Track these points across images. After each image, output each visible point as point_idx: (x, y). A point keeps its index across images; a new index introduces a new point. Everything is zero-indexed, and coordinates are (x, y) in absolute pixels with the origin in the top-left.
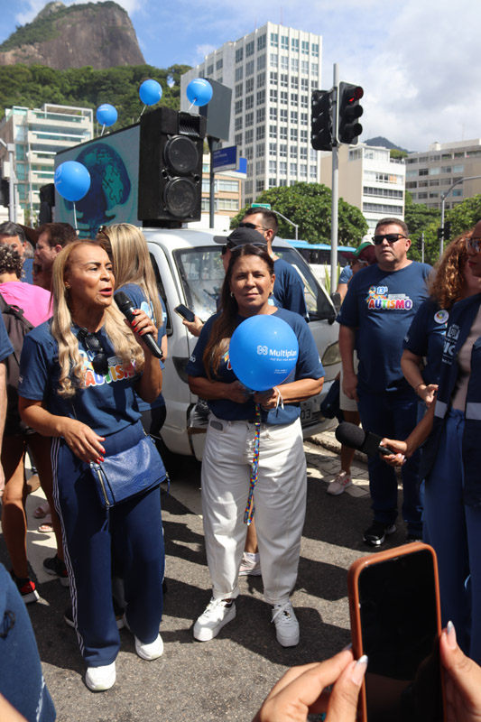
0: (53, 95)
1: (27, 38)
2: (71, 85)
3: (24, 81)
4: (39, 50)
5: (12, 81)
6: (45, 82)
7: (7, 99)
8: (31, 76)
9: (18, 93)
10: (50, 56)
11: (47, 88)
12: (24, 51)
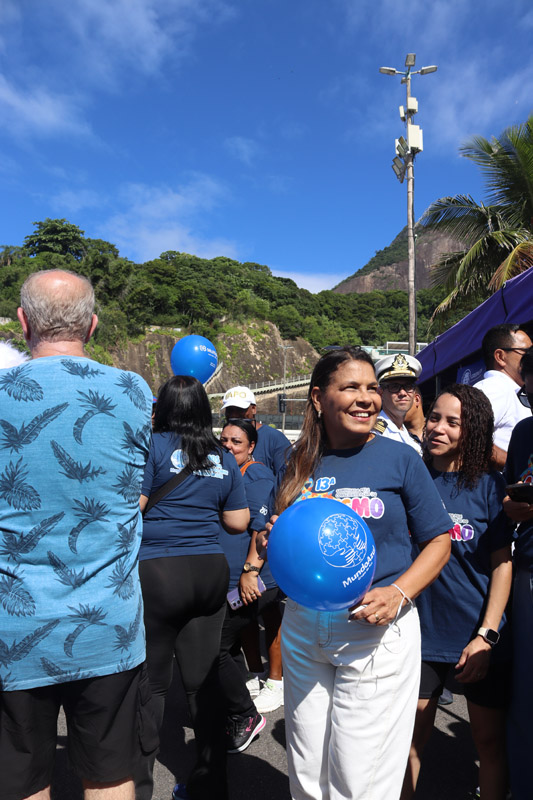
0: (405, 317)
1: (386, 260)
3: (378, 306)
4: (397, 269)
5: (368, 308)
6: (398, 305)
7: (363, 324)
8: (385, 300)
9: (373, 318)
11: (400, 310)
12: (383, 272)
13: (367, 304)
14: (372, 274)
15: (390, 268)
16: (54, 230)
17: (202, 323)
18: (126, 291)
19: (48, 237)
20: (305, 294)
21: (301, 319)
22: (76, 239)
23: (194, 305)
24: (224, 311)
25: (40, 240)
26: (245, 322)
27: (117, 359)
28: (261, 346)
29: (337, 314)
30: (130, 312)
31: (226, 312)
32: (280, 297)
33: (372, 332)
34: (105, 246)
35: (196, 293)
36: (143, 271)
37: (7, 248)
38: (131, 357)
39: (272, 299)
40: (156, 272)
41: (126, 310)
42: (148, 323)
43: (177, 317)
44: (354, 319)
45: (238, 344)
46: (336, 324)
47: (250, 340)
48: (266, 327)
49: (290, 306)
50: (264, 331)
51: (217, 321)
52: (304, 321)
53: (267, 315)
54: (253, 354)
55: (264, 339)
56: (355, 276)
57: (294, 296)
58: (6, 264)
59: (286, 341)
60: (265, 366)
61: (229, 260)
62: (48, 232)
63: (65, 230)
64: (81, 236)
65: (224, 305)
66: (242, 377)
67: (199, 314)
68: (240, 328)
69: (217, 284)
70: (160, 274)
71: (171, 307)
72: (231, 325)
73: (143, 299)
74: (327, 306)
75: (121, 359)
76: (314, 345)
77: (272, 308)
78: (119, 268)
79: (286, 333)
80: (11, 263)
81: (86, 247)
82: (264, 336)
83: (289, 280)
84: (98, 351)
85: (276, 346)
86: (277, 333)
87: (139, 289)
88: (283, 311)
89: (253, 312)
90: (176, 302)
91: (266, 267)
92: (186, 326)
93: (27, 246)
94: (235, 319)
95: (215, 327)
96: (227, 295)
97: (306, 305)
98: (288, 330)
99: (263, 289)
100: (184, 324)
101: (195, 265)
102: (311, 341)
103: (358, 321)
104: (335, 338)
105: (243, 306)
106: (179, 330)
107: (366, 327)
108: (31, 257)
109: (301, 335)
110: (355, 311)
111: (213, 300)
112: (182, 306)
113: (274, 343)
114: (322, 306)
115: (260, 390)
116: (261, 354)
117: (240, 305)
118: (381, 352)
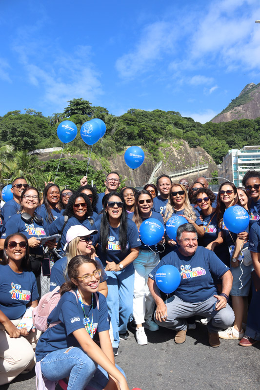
0: (250, 132)
1: (237, 104)
2: (259, 126)
3: (236, 128)
4: (243, 108)
5: (231, 129)
6: (246, 126)
7: (228, 137)
8: (239, 124)
9: (233, 134)
10: (248, 110)
11: (247, 129)
12: (236, 110)
13: (230, 127)
14: (230, 111)
15: (239, 108)
16: (78, 104)
17: (151, 143)
18: (114, 130)
19: (75, 107)
20: (199, 124)
21: (198, 137)
22: (88, 107)
23: (146, 134)
24: (160, 136)
25: (71, 110)
26: (171, 141)
27: (112, 163)
28: (180, 152)
29: (215, 133)
30: (117, 140)
31: (162, 136)
32: (187, 127)
33: (233, 141)
34: (102, 109)
35: (147, 128)
36: (121, 120)
37: (56, 114)
38: (119, 162)
39: (184, 129)
40: (127, 120)
41: (114, 139)
42: (125, 145)
43: (139, 141)
44: (224, 135)
45: (168, 152)
46: (215, 138)
47: (174, 149)
48: (181, 143)
49: (193, 131)
50: (181, 145)
51: (157, 141)
52: (200, 138)
53: (181, 137)
54: (176, 156)
55: (181, 149)
56: (222, 113)
57: (194, 126)
58: (56, 122)
59: (192, 149)
60: (183, 162)
61: (161, 111)
62: (74, 105)
63: (83, 103)
64: (90, 105)
65: (161, 133)
66: (172, 168)
67: (149, 138)
68: (169, 144)
69: (156, 123)
70: (129, 120)
71: (135, 136)
72: (165, 142)
73: (121, 133)
74: (209, 130)
75: (114, 163)
76: (206, 150)
77: (183, 132)
78: (109, 120)
79: (191, 145)
80: (59, 121)
81: (93, 111)
82: (181, 147)
83: (190, 118)
84: (103, 160)
85: (187, 152)
86: (187, 145)
87: (120, 128)
88: (189, 134)
89: (174, 135)
90: (138, 133)
91: (178, 112)
92: (143, 145)
93: (66, 113)
94: (166, 139)
95: (157, 144)
96: (161, 128)
97: (200, 130)
98: (192, 143)
99: (179, 124)
100: (142, 144)
101: (145, 115)
102: (204, 148)
103: (226, 136)
104: (216, 146)
105: (170, 133)
106: (140, 147)
107: (230, 139)
108: (68, 117)
109: (199, 145)
110: (224, 131)
111: (155, 131)
112: (140, 135)
113: (186, 150)
114: (207, 130)
115: (181, 174)
116: (180, 156)
117: (168, 133)
118: (242, 152)
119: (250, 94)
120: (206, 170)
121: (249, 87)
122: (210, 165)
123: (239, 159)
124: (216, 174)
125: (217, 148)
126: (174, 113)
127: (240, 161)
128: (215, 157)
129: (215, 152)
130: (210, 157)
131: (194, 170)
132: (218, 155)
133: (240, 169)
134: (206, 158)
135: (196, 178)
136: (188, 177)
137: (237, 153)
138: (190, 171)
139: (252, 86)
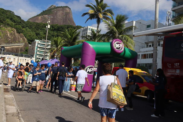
3: (41, 27)
9: (40, 30)
13: (39, 26)
14: (41, 16)
15: (46, 16)
21: (22, 28)
24: (2, 24)
26: (9, 27)
28: (11, 34)
29: (30, 27)
32: (17, 22)
33: (39, 33)
39: (15, 23)
45: (5, 33)
46: (30, 30)
47: (8, 32)
48: (13, 30)
49: (19, 25)
50: (12, 30)
53: (13, 27)
54: (9, 36)
55: (12, 33)
56: (36, 16)
59: (18, 34)
60: (12, 39)
61: (4, 10)
65: (2, 22)
66: (5, 41)
68: (6, 29)
72: (4, 28)
74: (28, 25)
76: (25, 36)
82: (12, 32)
83: (19, 16)
86: (16, 31)
88: (17, 26)
89: (10, 25)
94: (5, 26)
96: (3, 20)
97: (23, 25)
98: (18, 31)
99: (13, 19)
102: (24, 34)
103: (36, 30)
104: (30, 34)
107: (38, 32)
109: (22, 32)
110: (35, 27)
113: (14, 34)
115: (10, 45)
116: (11, 36)
117: (6, 23)
118: (41, 42)
119: (52, 10)
120: (23, 46)
121: (53, 6)
122: (25, 44)
123: (39, 45)
124: (28, 48)
125: (30, 36)
126: (11, 11)
127: (39, 46)
128: (28, 40)
129: (29, 38)
130: (26, 39)
131: (17, 45)
132: (30, 39)
133: (38, 49)
134: (24, 40)
135: (17, 49)
136: (13, 48)
137: (38, 42)
138: (15, 45)
139: (54, 6)
